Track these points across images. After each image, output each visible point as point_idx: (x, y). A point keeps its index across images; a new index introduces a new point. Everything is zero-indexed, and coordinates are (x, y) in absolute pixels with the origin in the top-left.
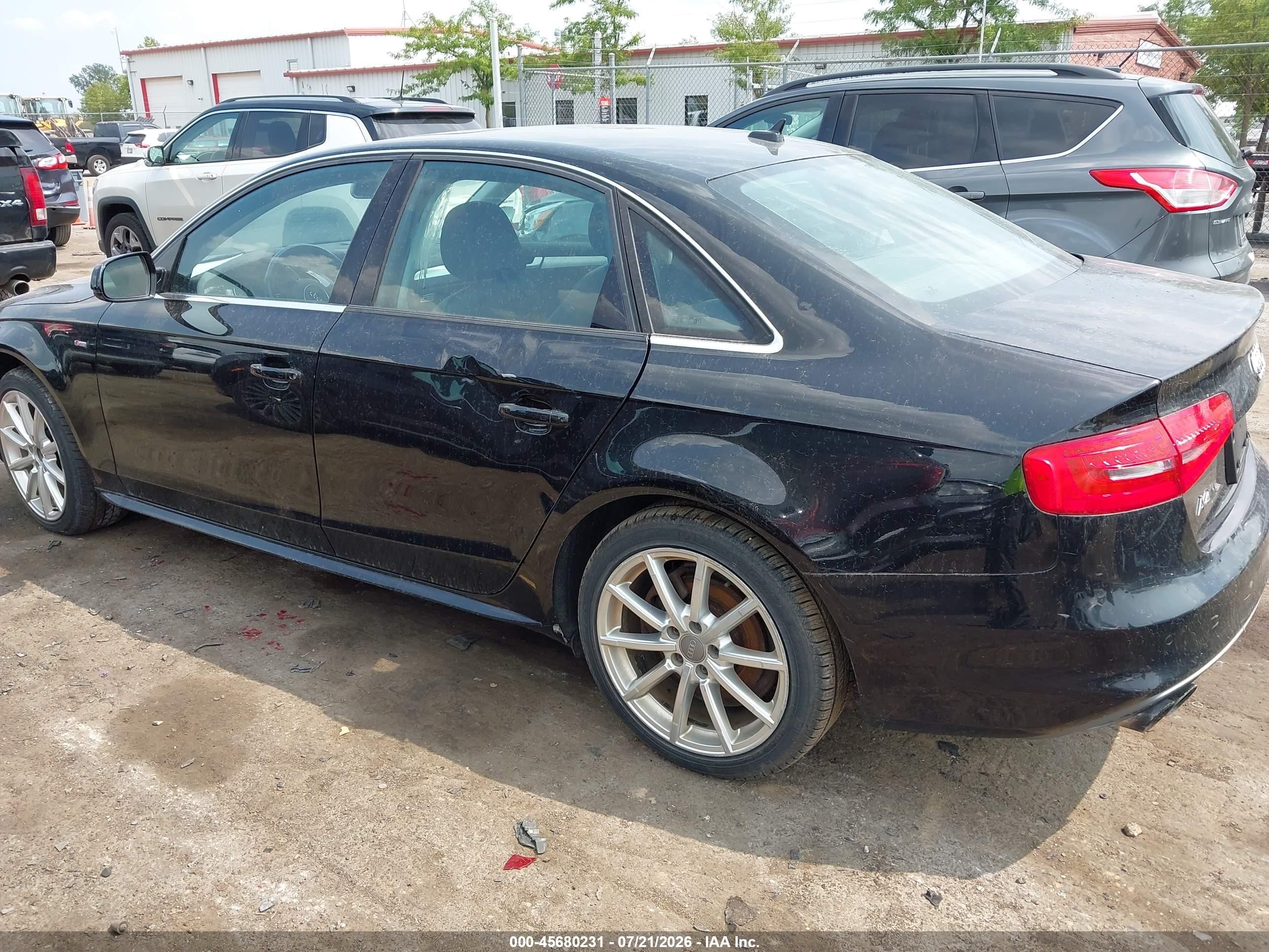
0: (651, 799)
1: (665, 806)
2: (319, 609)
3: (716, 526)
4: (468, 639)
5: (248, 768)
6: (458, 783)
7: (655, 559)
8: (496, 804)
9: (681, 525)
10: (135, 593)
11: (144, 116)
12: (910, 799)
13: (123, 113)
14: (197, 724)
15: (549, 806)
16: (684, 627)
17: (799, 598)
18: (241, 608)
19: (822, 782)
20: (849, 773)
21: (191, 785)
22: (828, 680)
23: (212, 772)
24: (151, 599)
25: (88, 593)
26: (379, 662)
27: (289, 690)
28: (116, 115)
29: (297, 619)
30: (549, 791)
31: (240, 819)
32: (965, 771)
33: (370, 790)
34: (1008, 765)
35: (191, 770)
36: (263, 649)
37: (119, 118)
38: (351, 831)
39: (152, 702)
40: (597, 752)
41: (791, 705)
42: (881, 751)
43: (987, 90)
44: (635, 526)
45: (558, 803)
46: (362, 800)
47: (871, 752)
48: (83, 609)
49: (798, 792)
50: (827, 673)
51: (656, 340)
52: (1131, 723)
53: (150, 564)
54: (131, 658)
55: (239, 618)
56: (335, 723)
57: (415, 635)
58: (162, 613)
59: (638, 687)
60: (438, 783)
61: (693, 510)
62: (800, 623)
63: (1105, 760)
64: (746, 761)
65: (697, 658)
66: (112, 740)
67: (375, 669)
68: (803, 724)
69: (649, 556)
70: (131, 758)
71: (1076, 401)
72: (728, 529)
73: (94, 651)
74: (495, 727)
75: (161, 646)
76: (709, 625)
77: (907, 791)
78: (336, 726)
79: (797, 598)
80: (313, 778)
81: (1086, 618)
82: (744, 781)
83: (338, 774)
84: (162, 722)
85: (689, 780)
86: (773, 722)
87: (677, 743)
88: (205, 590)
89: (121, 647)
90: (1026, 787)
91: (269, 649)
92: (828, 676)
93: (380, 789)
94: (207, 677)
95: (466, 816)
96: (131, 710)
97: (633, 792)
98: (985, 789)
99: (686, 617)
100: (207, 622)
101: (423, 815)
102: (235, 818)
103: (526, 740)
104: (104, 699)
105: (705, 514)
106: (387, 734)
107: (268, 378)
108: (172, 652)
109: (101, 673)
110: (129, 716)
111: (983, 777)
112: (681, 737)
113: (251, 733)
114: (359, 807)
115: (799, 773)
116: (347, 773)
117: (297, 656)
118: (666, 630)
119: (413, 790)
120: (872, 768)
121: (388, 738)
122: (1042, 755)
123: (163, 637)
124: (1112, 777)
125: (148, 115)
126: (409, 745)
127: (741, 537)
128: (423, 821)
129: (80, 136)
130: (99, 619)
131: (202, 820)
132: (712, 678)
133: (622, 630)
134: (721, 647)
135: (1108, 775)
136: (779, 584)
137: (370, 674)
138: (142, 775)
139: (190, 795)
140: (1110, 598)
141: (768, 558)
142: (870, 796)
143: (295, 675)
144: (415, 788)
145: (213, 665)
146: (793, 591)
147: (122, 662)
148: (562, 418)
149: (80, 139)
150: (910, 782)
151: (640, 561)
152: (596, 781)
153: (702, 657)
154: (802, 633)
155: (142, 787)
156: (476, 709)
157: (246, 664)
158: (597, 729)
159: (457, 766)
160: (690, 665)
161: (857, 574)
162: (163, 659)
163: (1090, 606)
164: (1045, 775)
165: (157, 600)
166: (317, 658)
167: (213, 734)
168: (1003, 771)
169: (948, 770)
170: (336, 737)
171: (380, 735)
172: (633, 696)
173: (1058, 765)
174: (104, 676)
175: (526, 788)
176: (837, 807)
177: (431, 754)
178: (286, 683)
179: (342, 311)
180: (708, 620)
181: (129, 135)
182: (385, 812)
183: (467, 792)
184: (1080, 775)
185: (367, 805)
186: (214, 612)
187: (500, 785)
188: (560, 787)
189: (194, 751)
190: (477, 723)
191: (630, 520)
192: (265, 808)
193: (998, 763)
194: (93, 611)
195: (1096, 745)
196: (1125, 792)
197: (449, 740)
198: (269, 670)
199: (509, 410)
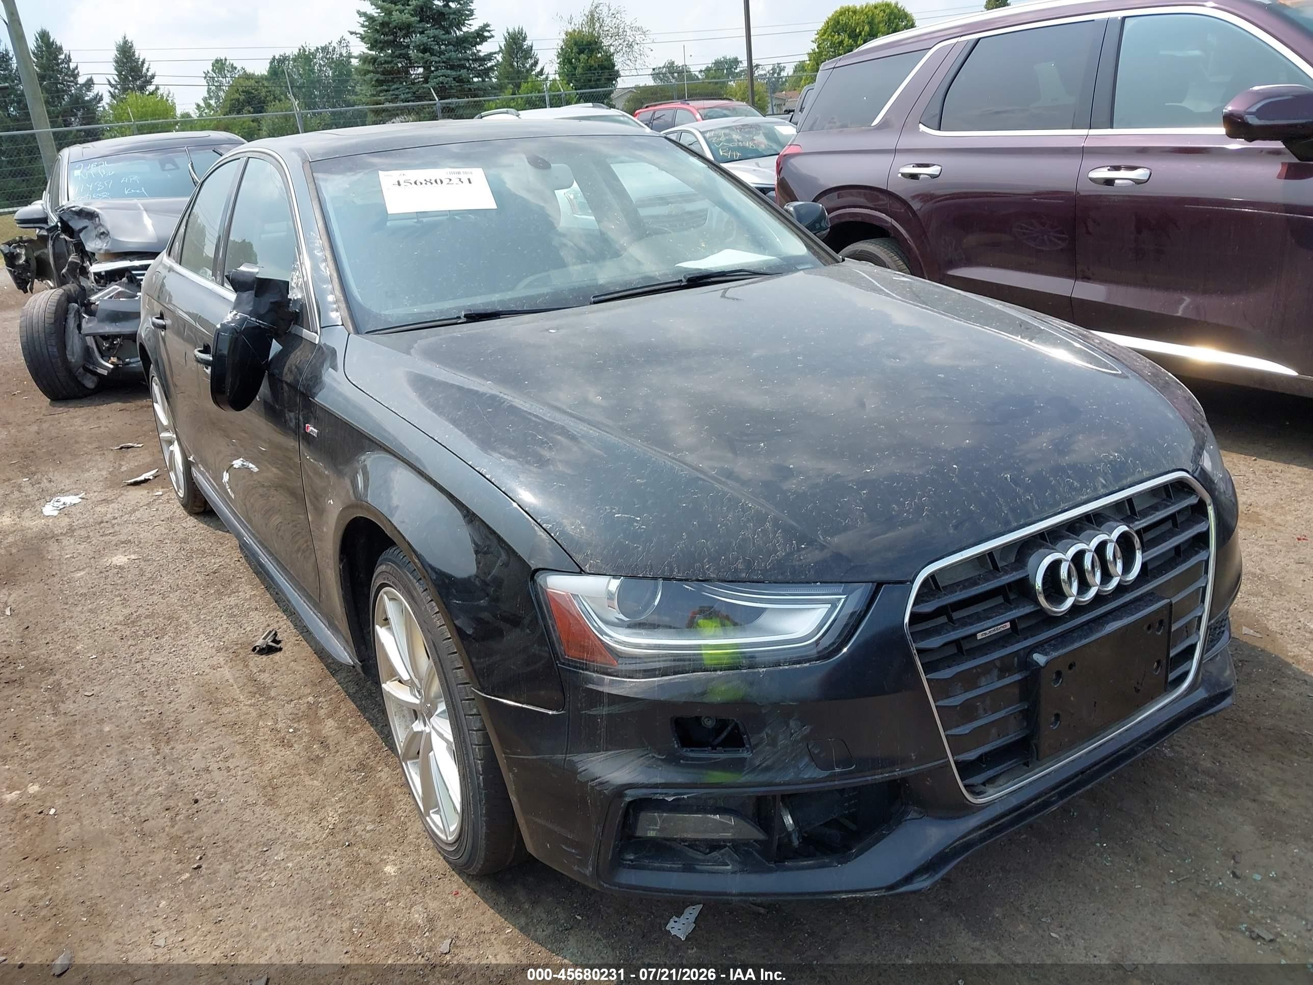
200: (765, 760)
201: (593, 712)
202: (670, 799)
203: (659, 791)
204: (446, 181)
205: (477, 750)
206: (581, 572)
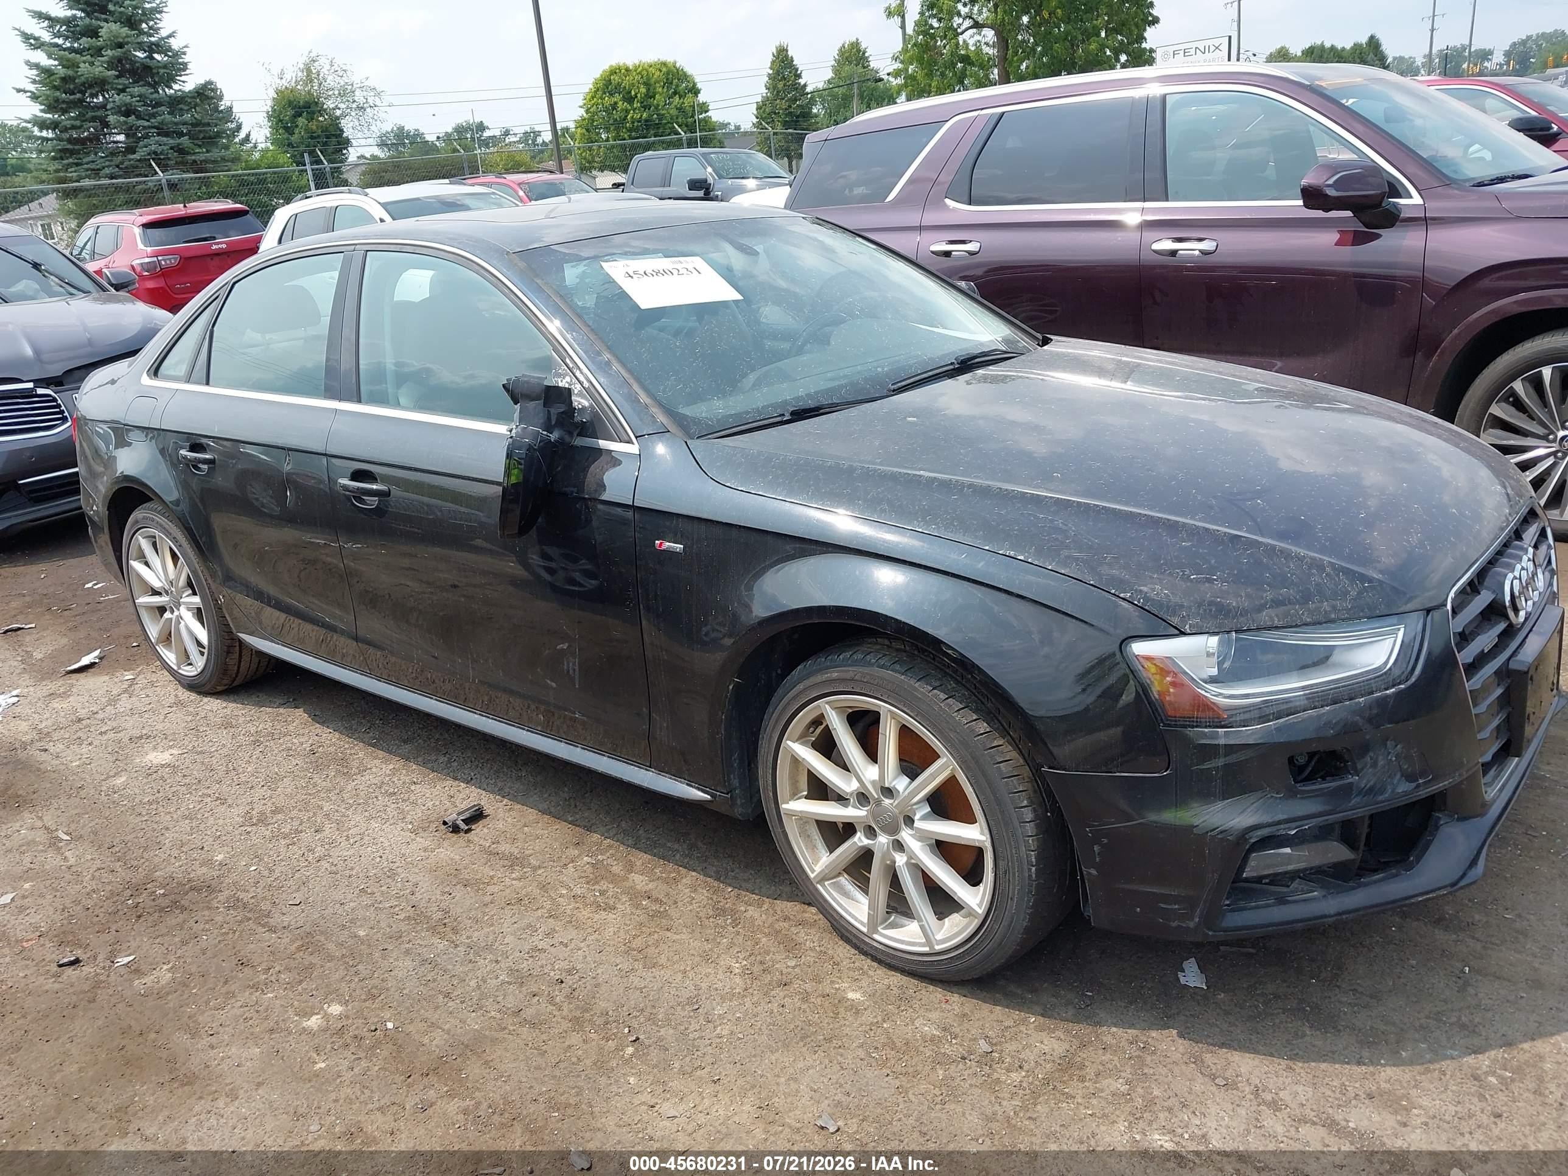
200: (1368, 781)
201: (1206, 766)
202: (1293, 832)
203: (1282, 826)
204: (675, 272)
205: (1030, 842)
206: (1183, 633)
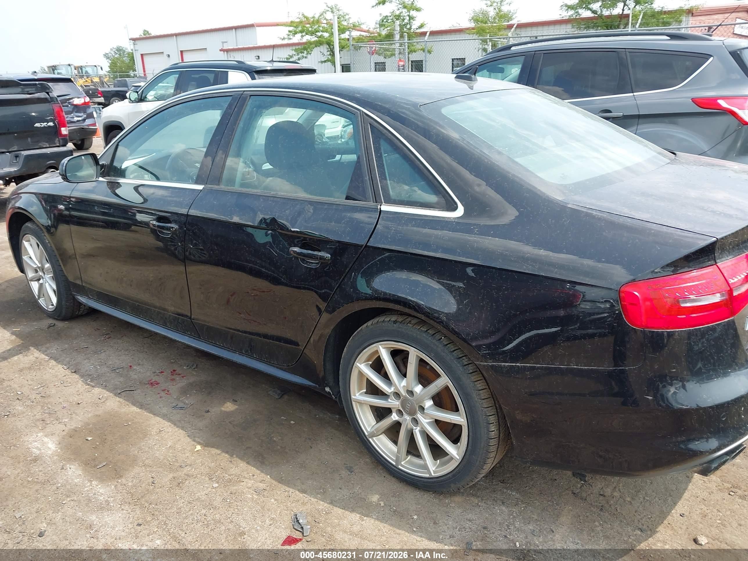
0: (381, 502)
1: (389, 508)
2: (196, 369)
3: (421, 328)
4: (282, 391)
5: (137, 470)
6: (262, 486)
7: (384, 348)
8: (283, 501)
9: (399, 328)
10: (91, 356)
11: (143, 75)
12: (550, 510)
13: (132, 73)
14: (112, 440)
15: (316, 504)
16: (403, 393)
17: (474, 378)
18: (150, 367)
19: (493, 496)
20: (512, 491)
21: (102, 479)
22: (493, 432)
23: (115, 472)
24: (99, 361)
25: (65, 355)
26: (226, 405)
27: (170, 420)
28: (127, 75)
29: (182, 375)
30: (318, 494)
31: (126, 503)
32: (589, 493)
33: (207, 488)
34: (619, 490)
35: (103, 470)
36: (159, 393)
37: (129, 76)
38: (191, 514)
39: (88, 425)
40: (350, 470)
41: (470, 448)
42: (534, 476)
43: (625, 49)
44: (372, 327)
45: (322, 503)
46: (201, 494)
47: (528, 476)
48: (60, 366)
49: (477, 502)
50: (493, 428)
51: (385, 208)
52: (698, 470)
53: (103, 338)
54: (81, 397)
55: (148, 374)
56: (194, 443)
57: (249, 387)
58: (105, 369)
59: (375, 430)
60: (250, 485)
61: (407, 318)
62: (474, 394)
63: (686, 489)
64: (442, 481)
65: (412, 413)
66: (61, 449)
67: (223, 409)
68: (477, 460)
69: (380, 346)
70: (69, 460)
71: (657, 252)
72: (428, 331)
73: (61, 392)
74: (290, 450)
75: (100, 390)
76: (418, 392)
77: (549, 504)
78: (193, 445)
79: (472, 378)
80: (174, 478)
81: (667, 399)
82: (442, 493)
83: (190, 476)
84: (91, 438)
85: (407, 491)
86: (458, 458)
87: (400, 467)
88: (131, 356)
89: (77, 390)
90: (630, 506)
91: (163, 394)
92: (493, 430)
93: (213, 488)
94: (123, 410)
95: (263, 508)
96: (75, 430)
97: (370, 497)
98: (602, 506)
99: (404, 386)
100: (129, 376)
101: (237, 506)
102: (123, 502)
103: (307, 459)
104: (61, 422)
105: (414, 321)
106: (223, 452)
107: (159, 229)
108: (106, 394)
109: (62, 405)
110: (74, 433)
111: (601, 498)
112: (402, 463)
113: (143, 447)
114: (198, 499)
115: (479, 489)
116: (195, 476)
117: (178, 399)
118: (392, 394)
119: (233, 488)
120: (527, 488)
121: (223, 454)
122: (643, 484)
123: (102, 385)
124: (689, 502)
125: (145, 75)
126: (235, 459)
127: (437, 337)
128: (236, 510)
129: (107, 87)
130: (68, 372)
131: (104, 503)
132: (421, 427)
133: (366, 393)
134: (426, 407)
135: (688, 500)
136: (461, 368)
137: (219, 412)
138: (74, 472)
139: (99, 486)
140: (684, 387)
141: (454, 351)
142: (523, 507)
143: (175, 411)
144: (235, 488)
145: (128, 403)
146: (469, 374)
147: (76, 399)
148: (327, 257)
149: (107, 89)
150: (552, 499)
151: (375, 349)
152: (348, 489)
153: (415, 413)
154: (476, 401)
155: (72, 480)
156: (279, 438)
157: (147, 403)
158: (352, 454)
159: (263, 475)
160: (408, 418)
161: (510, 364)
162: (99, 399)
163: (671, 391)
164: (644, 498)
165: (103, 361)
166: (189, 401)
167: (120, 447)
168: (615, 494)
169: (578, 491)
170: (192, 452)
171: (219, 452)
172: (373, 435)
173: (653, 491)
174: (64, 408)
175: (303, 491)
176: (501, 513)
177: (248, 466)
178: (168, 416)
179: (201, 189)
180: (418, 389)
181: (133, 86)
182: (214, 503)
183: (266, 492)
184: (668, 499)
185: (204, 498)
186: (134, 369)
187: (287, 489)
188: (325, 492)
189: (107, 458)
190: (279, 447)
191: (369, 323)
192: (142, 497)
193: (612, 488)
194: (65, 367)
195: (681, 479)
196: (698, 512)
197: (260, 457)
198: (160, 407)
199: (296, 251)
